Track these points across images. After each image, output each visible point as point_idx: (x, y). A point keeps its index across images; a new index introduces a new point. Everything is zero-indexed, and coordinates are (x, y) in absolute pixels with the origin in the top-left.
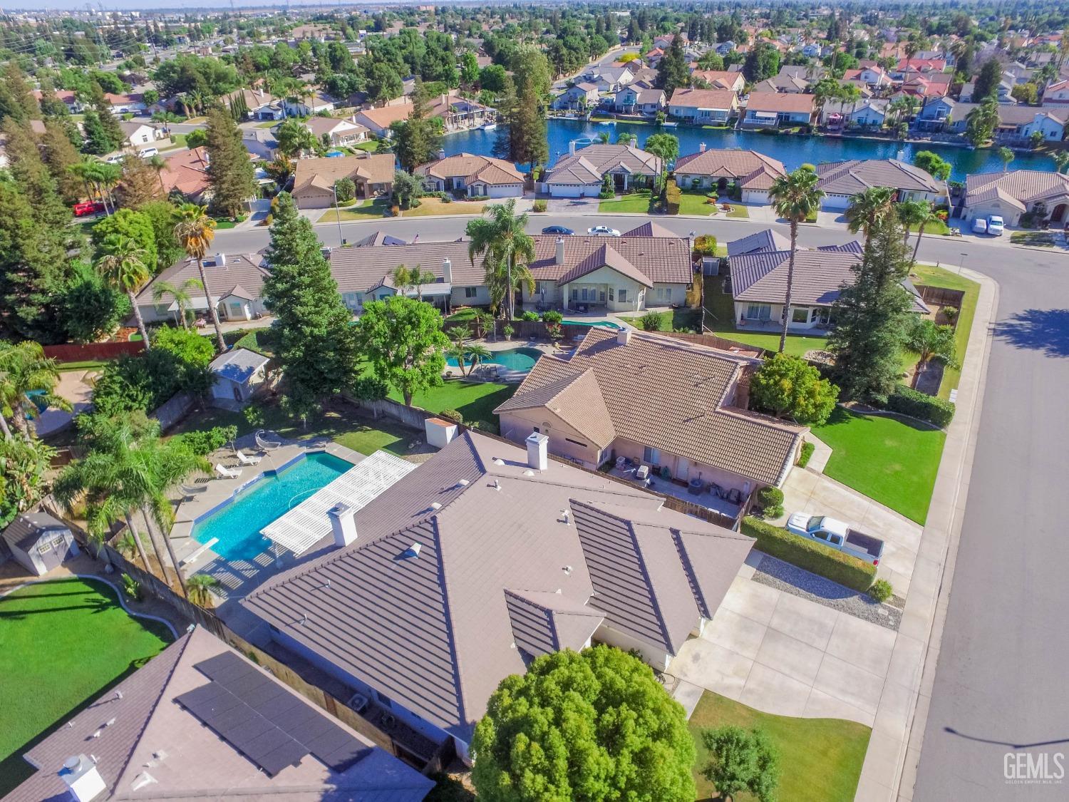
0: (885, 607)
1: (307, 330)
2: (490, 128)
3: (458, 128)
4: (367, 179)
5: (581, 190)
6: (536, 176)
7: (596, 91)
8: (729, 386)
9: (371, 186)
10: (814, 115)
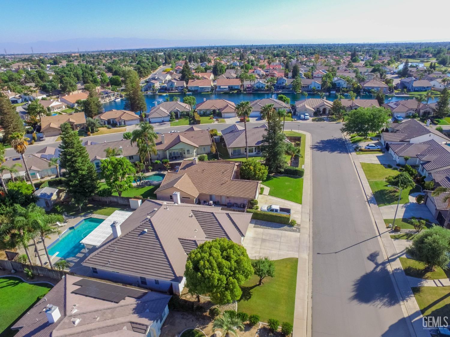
0: (295, 227)
1: (80, 172)
2: (119, 100)
3: (105, 101)
4: (74, 123)
5: (162, 119)
6: (144, 116)
7: (158, 83)
8: (233, 172)
9: (76, 125)
10: (241, 86)
